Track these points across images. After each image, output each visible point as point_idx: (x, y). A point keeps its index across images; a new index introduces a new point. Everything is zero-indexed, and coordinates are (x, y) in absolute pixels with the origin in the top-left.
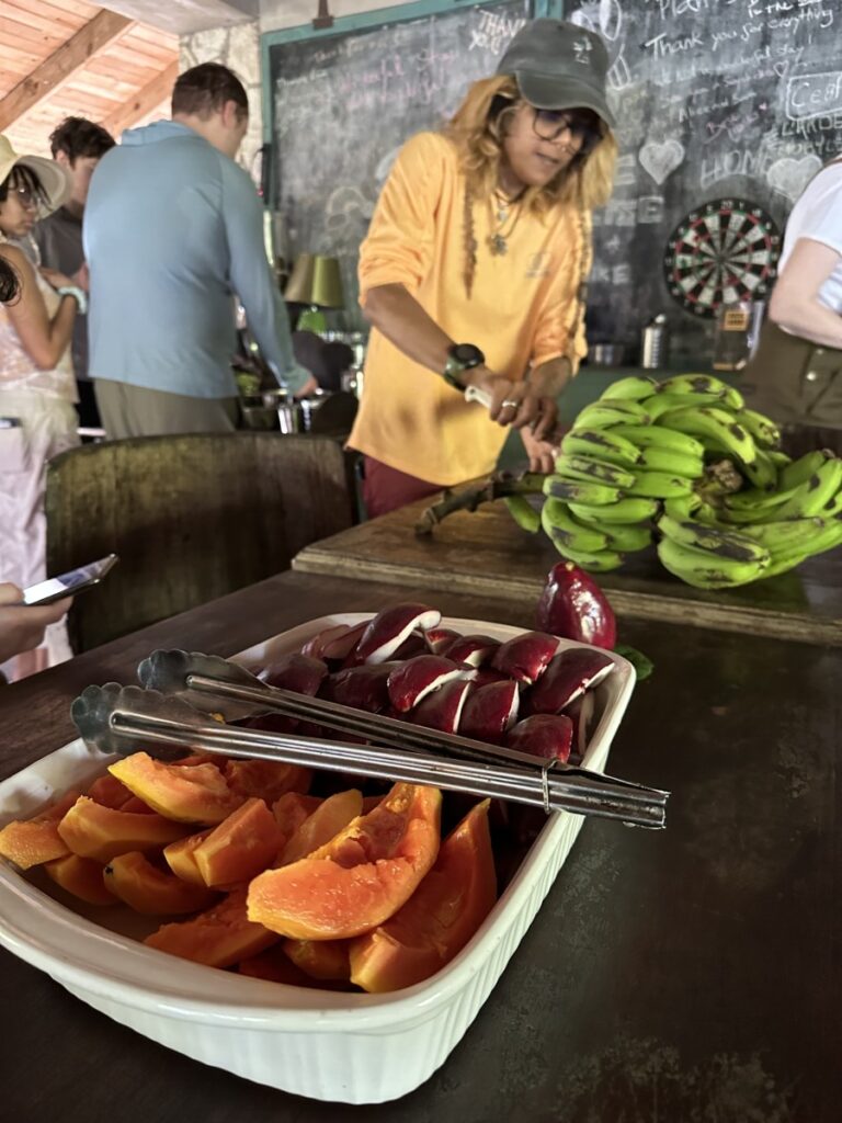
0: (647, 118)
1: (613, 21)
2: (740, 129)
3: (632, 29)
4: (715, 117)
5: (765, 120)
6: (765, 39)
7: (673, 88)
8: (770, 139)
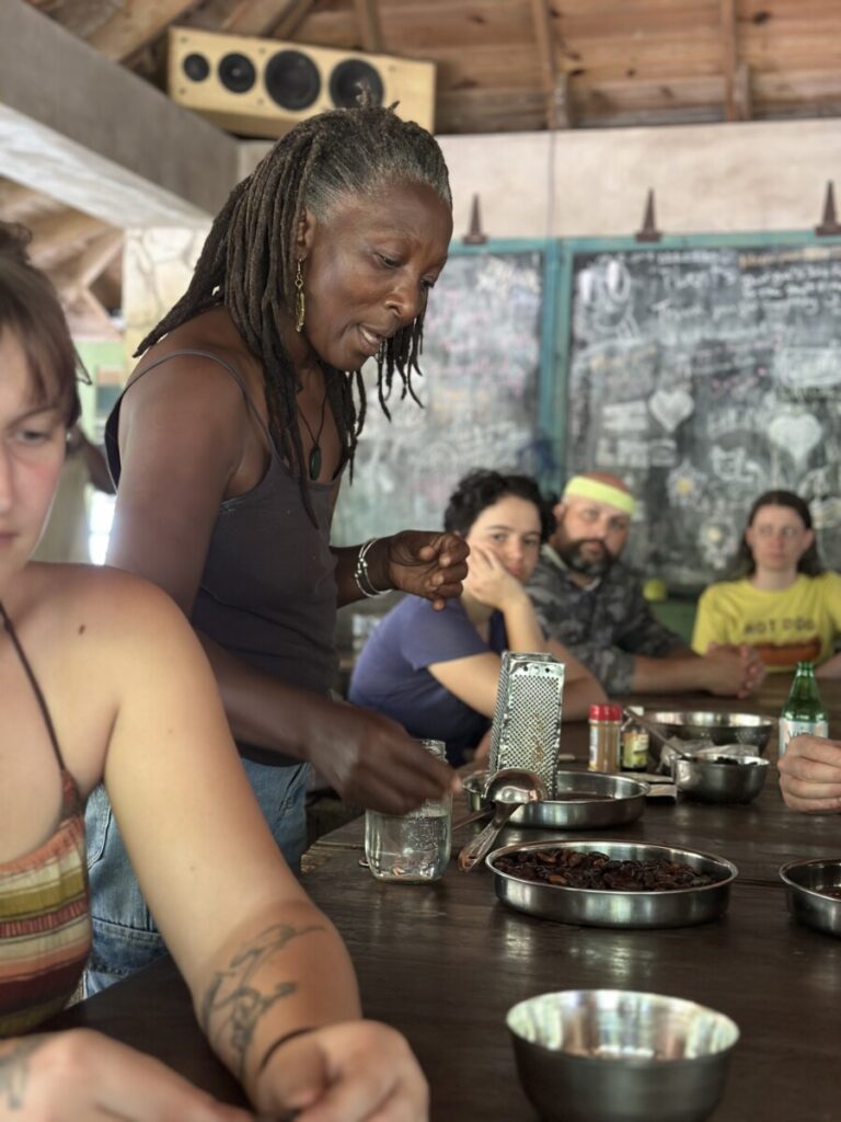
0: (656, 371)
1: (621, 284)
2: (742, 389)
3: (639, 294)
4: (721, 376)
5: (765, 384)
6: (760, 316)
7: (680, 348)
8: (770, 399)
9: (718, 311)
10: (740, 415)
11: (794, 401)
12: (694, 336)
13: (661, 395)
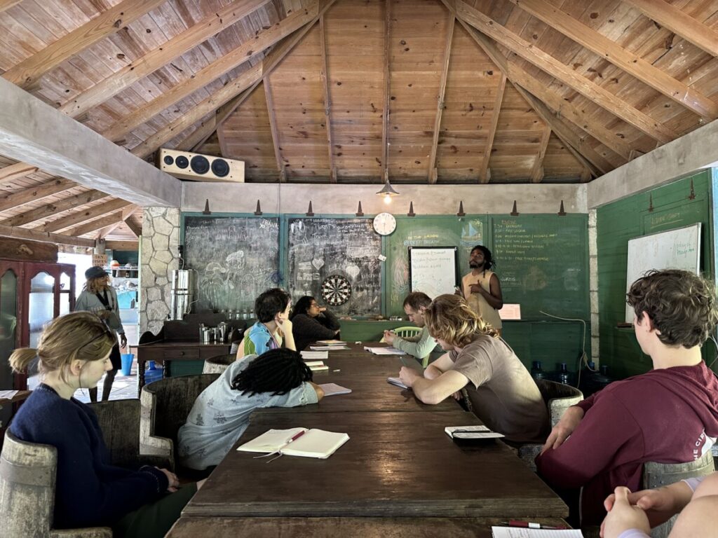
0: (314, 253)
1: (303, 227)
2: (338, 258)
3: (308, 230)
4: (331, 254)
5: (344, 257)
6: (342, 238)
7: (320, 246)
8: (346, 261)
9: (331, 236)
10: (338, 266)
11: (353, 261)
12: (324, 243)
13: (315, 260)
